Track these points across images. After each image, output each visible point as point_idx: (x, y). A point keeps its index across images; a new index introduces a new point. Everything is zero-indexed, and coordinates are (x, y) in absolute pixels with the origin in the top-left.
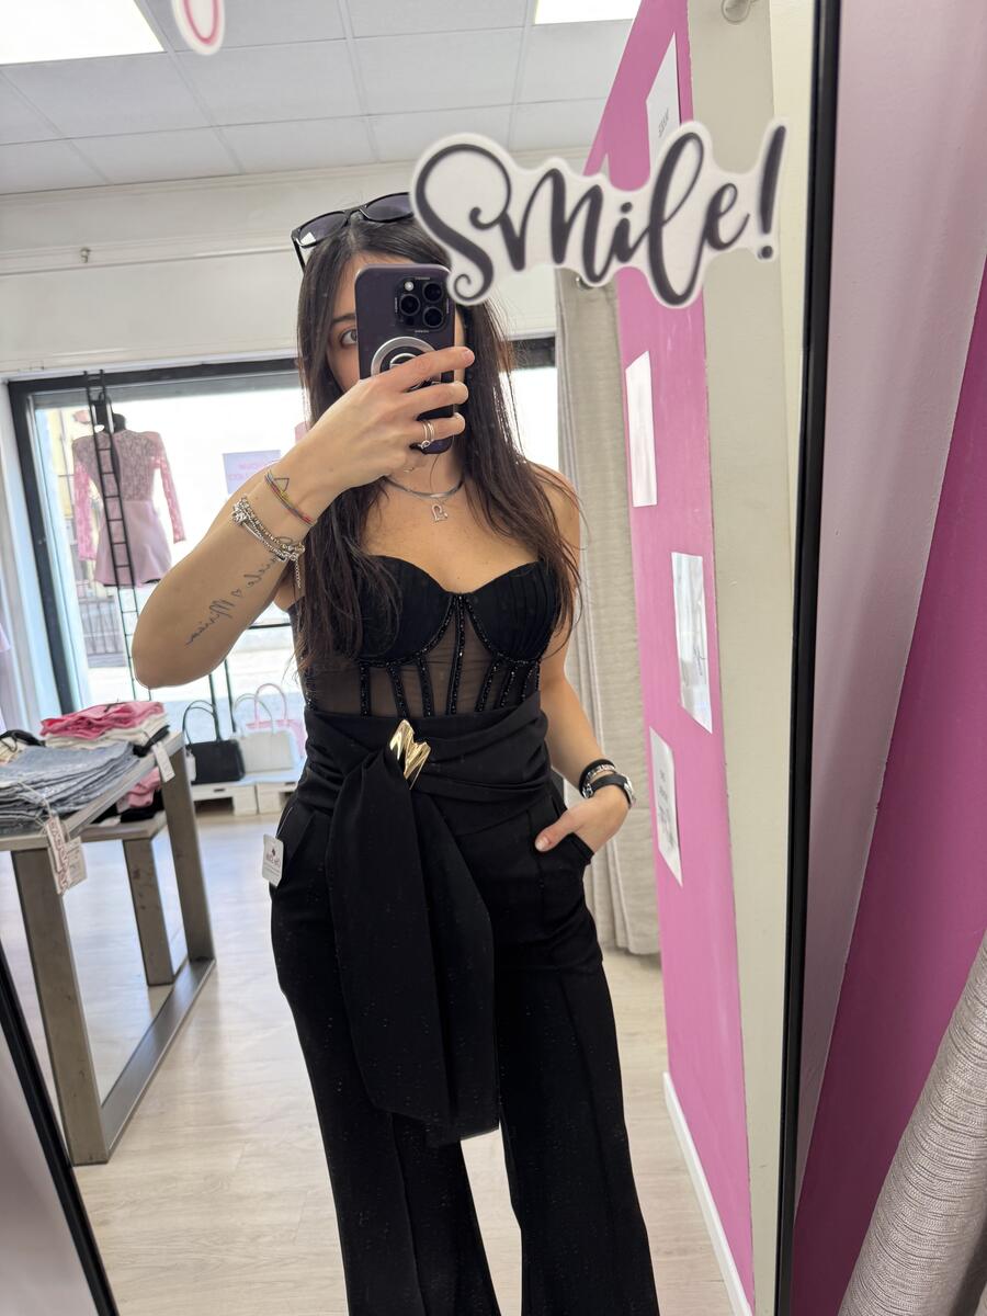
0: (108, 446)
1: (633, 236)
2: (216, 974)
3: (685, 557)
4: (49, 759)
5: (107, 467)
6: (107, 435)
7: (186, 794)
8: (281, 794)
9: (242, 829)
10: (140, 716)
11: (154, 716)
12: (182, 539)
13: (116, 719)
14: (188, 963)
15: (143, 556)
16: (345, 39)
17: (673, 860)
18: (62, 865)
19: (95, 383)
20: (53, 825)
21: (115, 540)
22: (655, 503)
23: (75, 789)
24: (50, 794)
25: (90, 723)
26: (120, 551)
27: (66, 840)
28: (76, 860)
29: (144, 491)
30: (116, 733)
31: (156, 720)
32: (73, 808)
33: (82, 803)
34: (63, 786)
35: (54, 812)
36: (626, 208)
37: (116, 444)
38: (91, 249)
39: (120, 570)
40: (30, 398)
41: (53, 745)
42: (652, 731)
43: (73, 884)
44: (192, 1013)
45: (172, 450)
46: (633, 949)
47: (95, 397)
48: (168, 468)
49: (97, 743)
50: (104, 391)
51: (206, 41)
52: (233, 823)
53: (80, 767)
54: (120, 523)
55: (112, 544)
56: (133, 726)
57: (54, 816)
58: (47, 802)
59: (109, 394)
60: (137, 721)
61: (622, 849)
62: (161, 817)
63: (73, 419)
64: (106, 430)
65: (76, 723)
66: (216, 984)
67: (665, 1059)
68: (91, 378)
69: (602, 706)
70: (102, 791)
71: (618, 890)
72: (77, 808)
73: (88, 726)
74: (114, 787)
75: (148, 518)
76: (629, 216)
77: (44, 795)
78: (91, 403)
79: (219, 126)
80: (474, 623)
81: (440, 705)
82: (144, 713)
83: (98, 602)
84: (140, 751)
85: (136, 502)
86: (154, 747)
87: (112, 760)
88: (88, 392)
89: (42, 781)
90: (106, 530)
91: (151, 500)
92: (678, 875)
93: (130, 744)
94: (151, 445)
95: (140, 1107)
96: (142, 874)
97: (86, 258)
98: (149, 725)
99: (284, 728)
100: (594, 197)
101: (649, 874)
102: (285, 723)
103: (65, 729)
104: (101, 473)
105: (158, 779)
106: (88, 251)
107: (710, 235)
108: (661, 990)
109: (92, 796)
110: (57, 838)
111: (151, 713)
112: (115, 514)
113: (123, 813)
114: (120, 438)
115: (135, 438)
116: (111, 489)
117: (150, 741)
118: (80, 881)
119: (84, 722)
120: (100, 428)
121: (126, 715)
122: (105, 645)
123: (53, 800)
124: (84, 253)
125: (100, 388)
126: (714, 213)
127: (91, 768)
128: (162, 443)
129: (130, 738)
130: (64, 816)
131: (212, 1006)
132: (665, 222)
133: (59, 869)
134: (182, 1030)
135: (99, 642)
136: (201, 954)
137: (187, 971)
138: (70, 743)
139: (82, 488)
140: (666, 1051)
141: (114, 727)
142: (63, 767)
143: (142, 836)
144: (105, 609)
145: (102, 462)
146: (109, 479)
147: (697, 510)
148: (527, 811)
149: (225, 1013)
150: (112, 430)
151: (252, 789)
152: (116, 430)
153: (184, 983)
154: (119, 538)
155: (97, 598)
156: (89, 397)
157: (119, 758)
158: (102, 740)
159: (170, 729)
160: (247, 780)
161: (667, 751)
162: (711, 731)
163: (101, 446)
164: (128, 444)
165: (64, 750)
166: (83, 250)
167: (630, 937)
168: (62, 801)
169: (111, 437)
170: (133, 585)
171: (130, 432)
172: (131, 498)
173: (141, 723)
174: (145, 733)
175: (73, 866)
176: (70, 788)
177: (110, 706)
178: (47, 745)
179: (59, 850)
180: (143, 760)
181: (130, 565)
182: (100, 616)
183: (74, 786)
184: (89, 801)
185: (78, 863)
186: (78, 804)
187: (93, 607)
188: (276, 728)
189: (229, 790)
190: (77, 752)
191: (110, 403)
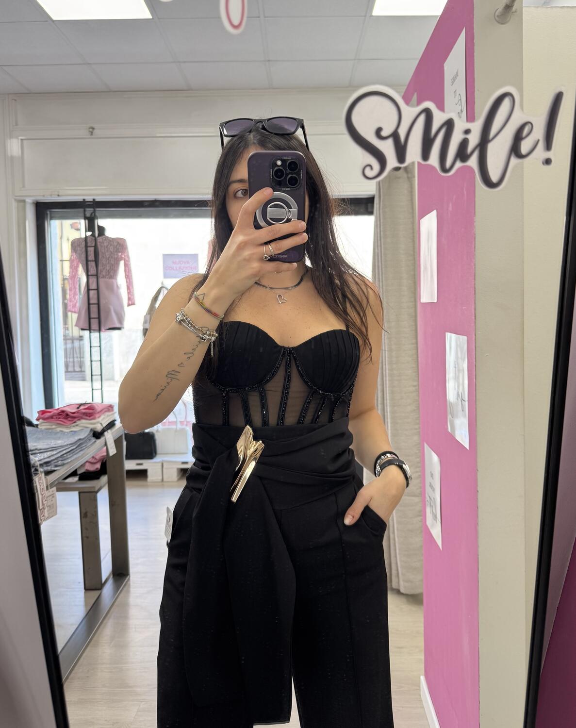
0: (93, 245)
1: (470, 147)
2: (129, 585)
3: (454, 336)
4: (41, 436)
5: (91, 257)
6: (93, 238)
7: (122, 465)
8: (178, 469)
9: (151, 491)
10: (98, 413)
11: (107, 413)
12: (133, 304)
13: (84, 414)
14: (112, 576)
15: (108, 312)
16: (259, 17)
17: (436, 532)
18: (43, 504)
19: (90, 206)
20: (40, 479)
21: (92, 302)
22: (435, 301)
23: (56, 456)
24: (40, 458)
25: (67, 415)
26: (94, 309)
27: (47, 489)
28: (52, 503)
29: (112, 273)
30: (83, 422)
31: (108, 416)
32: (53, 469)
33: (59, 466)
34: (49, 454)
35: (42, 470)
36: (467, 132)
37: (98, 244)
38: (95, 127)
39: (92, 320)
40: (48, 212)
41: (43, 428)
42: (426, 445)
43: (48, 518)
44: (112, 610)
45: (133, 250)
46: (402, 590)
47: (88, 215)
48: (129, 261)
49: (70, 428)
50: (94, 212)
51: (236, 27)
52: (147, 486)
53: (60, 442)
54: (96, 291)
55: (89, 304)
56: (94, 419)
57: (41, 472)
58: (38, 463)
59: (97, 214)
60: (97, 416)
61: (399, 523)
62: (104, 479)
63: (70, 227)
64: (93, 235)
65: (59, 414)
66: (128, 592)
67: (422, 666)
68: (87, 204)
69: (391, 427)
70: (72, 459)
71: (395, 550)
72: (56, 469)
73: (65, 416)
74: (79, 457)
75: (113, 289)
76: (469, 136)
77: (37, 459)
78: (85, 218)
79: (179, 62)
80: (297, 367)
81: (273, 420)
82: (101, 411)
83: (73, 339)
84: (97, 435)
85: (107, 280)
86: (106, 433)
87: (80, 439)
88: (85, 211)
89: (36, 449)
90: (86, 295)
91: (116, 279)
92: (439, 542)
93: (91, 430)
94: (120, 245)
95: (74, 672)
96: (89, 515)
97: (92, 133)
98: (104, 418)
99: (184, 427)
100: (449, 125)
101: (418, 540)
102: (185, 423)
103: (52, 417)
104: (87, 261)
105: (105, 454)
106: (93, 129)
107: (515, 150)
108: (422, 620)
109: (65, 462)
110: (42, 487)
111: (106, 411)
112: (93, 286)
113: (80, 474)
114: (101, 240)
115: (110, 241)
116: (93, 271)
117: (103, 429)
118: (53, 516)
119: (64, 414)
120: (89, 233)
121: (91, 411)
122: (74, 366)
123: (42, 462)
124: (91, 130)
125: (92, 210)
126: (518, 137)
127: (66, 444)
128: (126, 245)
129: (92, 426)
130: (47, 473)
131: (125, 606)
132: (490, 141)
133: (41, 507)
134: (105, 622)
135: (71, 364)
136: (121, 571)
137: (110, 582)
138: (54, 427)
139: (74, 269)
140: (423, 661)
141: (82, 418)
142: (49, 442)
143: (93, 490)
144: (76, 344)
145: (89, 254)
146: (92, 265)
147: (464, 308)
148: (335, 493)
149: (133, 612)
150: (97, 235)
151: (160, 464)
152: (99, 235)
153: (108, 590)
154: (94, 301)
155: (72, 336)
156: (85, 214)
157: (85, 438)
158: (74, 426)
159: (116, 422)
160: (158, 459)
161: (435, 458)
162: (468, 448)
163: (89, 244)
164: (106, 244)
165: (50, 431)
166: (90, 128)
167: (401, 583)
168: (47, 463)
169: (96, 240)
170: (100, 330)
171: (108, 237)
172: (104, 277)
173: (99, 417)
174: (101, 424)
175: (49, 506)
176: (52, 455)
177: (81, 405)
178: (39, 426)
179: (42, 495)
180: (98, 441)
181: (99, 318)
182: (73, 348)
183: (55, 454)
184: (63, 465)
185: (53, 504)
186: (56, 466)
187: (69, 342)
188: (179, 426)
189: (146, 464)
190: (58, 433)
191: (97, 219)
